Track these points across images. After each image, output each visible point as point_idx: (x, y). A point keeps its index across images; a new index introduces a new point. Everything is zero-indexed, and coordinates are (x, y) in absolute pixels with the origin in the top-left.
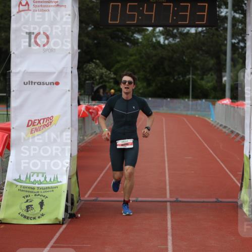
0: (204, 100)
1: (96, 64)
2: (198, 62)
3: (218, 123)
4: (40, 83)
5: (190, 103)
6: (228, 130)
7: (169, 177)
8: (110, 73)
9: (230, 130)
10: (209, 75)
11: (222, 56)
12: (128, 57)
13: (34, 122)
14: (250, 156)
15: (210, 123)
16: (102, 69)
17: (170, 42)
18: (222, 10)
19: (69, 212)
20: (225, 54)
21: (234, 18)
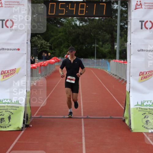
0: (103, 59)
1: (38, 37)
2: (99, 37)
3: (112, 73)
4: (9, 49)
5: (95, 61)
6: (117, 77)
7: (83, 104)
8: (47, 43)
9: (119, 77)
10: (106, 44)
11: (114, 33)
12: (58, 33)
13: (5, 72)
14: (129, 91)
15: (107, 73)
16: (42, 40)
17: (83, 24)
18: (114, 5)
19: (25, 124)
20: (116, 31)
21: (121, 10)
